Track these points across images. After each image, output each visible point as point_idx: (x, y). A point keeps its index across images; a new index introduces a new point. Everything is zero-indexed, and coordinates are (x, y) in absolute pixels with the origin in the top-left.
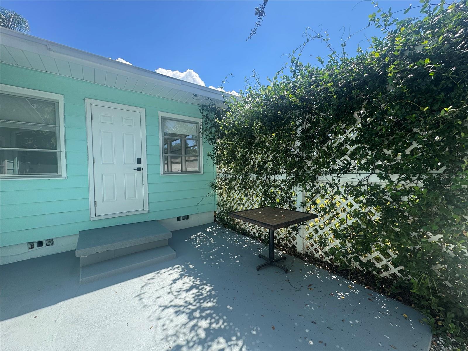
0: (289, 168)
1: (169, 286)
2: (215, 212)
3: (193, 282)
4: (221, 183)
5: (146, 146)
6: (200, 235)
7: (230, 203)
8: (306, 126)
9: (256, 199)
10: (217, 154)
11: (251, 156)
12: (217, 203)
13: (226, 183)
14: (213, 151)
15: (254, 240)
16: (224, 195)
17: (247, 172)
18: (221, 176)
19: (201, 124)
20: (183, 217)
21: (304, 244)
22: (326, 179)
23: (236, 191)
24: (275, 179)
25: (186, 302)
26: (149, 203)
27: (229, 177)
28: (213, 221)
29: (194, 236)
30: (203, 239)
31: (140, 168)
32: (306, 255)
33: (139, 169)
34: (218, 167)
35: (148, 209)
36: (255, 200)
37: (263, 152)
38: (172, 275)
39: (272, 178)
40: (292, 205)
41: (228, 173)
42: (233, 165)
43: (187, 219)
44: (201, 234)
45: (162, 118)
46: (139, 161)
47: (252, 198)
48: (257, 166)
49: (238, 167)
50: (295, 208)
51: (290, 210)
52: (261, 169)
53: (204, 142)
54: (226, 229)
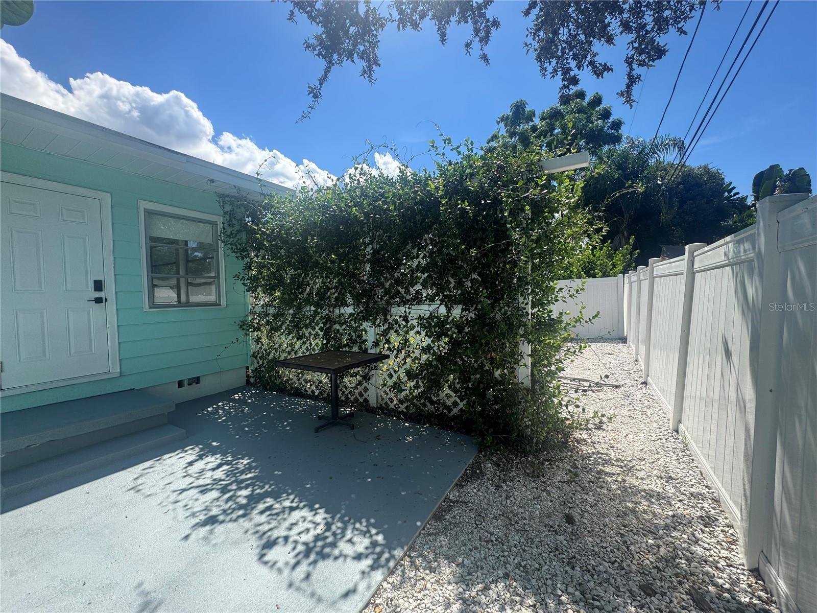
0: (357, 298)
1: (183, 470)
2: (248, 368)
3: (222, 459)
4: (259, 321)
5: (112, 259)
6: (223, 405)
7: (274, 351)
8: (376, 246)
9: (316, 341)
10: (250, 275)
11: (306, 280)
12: (251, 353)
13: (268, 321)
14: (244, 270)
15: (313, 400)
16: (265, 340)
17: (300, 304)
18: (258, 309)
19: (220, 226)
20: (189, 379)
21: (377, 394)
22: (399, 312)
23: (283, 332)
24: (341, 312)
25: (214, 480)
26: (120, 360)
27: (272, 311)
28: (245, 383)
29: (213, 408)
30: (230, 409)
31: (102, 298)
32: (381, 408)
33: (98, 301)
34: (252, 296)
35: (119, 370)
36: (313, 344)
37: (324, 275)
38: (183, 459)
39: (337, 311)
40: (363, 346)
41: (270, 306)
42: (278, 294)
43: (197, 383)
44: (226, 404)
45: (146, 211)
46: (98, 286)
47: (309, 342)
48: (315, 295)
49: (286, 296)
50: (366, 349)
51: (359, 352)
52: (321, 299)
53: (226, 256)
54: (268, 393)
